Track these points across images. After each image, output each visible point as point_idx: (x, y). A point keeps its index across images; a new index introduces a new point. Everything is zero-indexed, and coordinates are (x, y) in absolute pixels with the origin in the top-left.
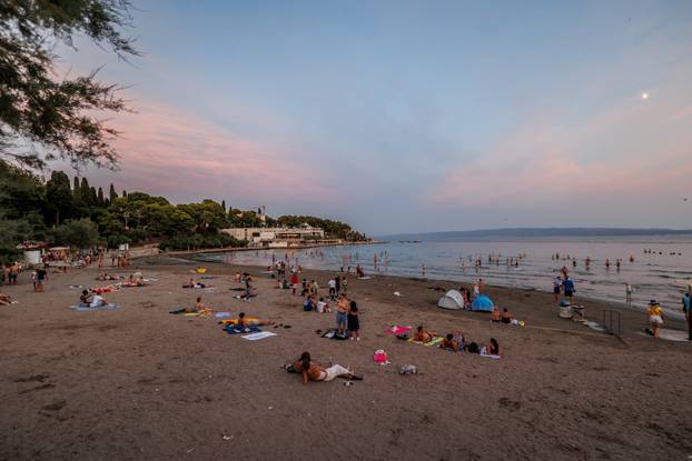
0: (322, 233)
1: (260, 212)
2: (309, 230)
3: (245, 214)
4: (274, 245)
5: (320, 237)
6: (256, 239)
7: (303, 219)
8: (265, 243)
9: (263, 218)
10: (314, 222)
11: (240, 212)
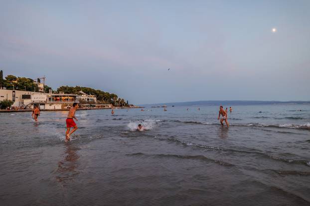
0: (95, 99)
1: (39, 80)
2: (84, 97)
3: (20, 80)
4: (47, 107)
5: (94, 103)
6: (27, 102)
7: (78, 89)
8: (36, 105)
9: (41, 86)
10: (88, 91)
11: (15, 79)
